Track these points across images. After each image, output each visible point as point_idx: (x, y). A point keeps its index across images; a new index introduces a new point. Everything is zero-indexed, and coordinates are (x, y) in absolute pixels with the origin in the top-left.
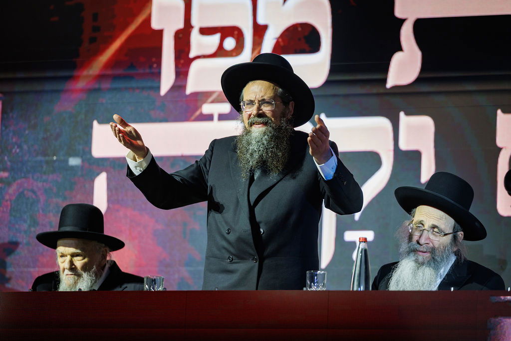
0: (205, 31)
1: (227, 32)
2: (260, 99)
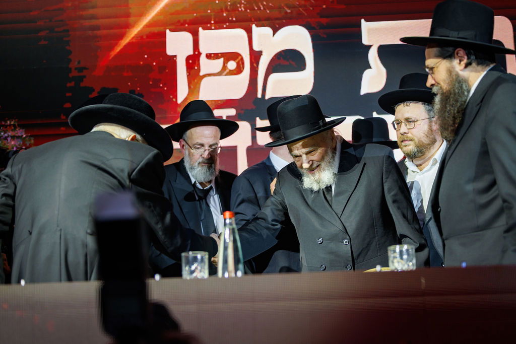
1: (229, 56)
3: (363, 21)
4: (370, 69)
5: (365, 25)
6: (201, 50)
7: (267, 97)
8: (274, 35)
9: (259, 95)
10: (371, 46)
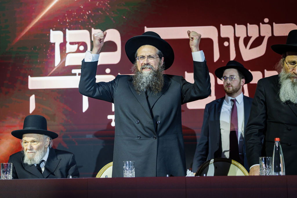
0: (71, 43)
1: (80, 44)
2: (148, 55)
3: (145, 27)
6: (67, 41)
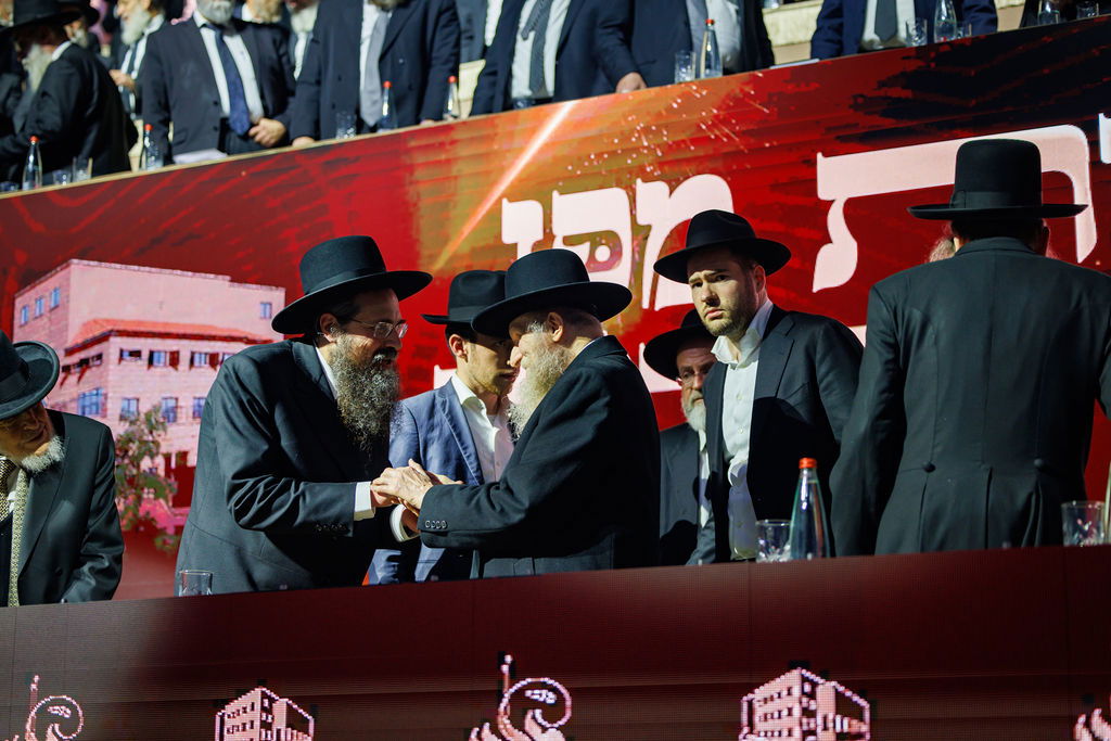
3: (819, 156)
4: (830, 245)
5: (824, 164)
6: (555, 231)
7: (657, 308)
8: (671, 193)
9: (646, 305)
10: (832, 202)
